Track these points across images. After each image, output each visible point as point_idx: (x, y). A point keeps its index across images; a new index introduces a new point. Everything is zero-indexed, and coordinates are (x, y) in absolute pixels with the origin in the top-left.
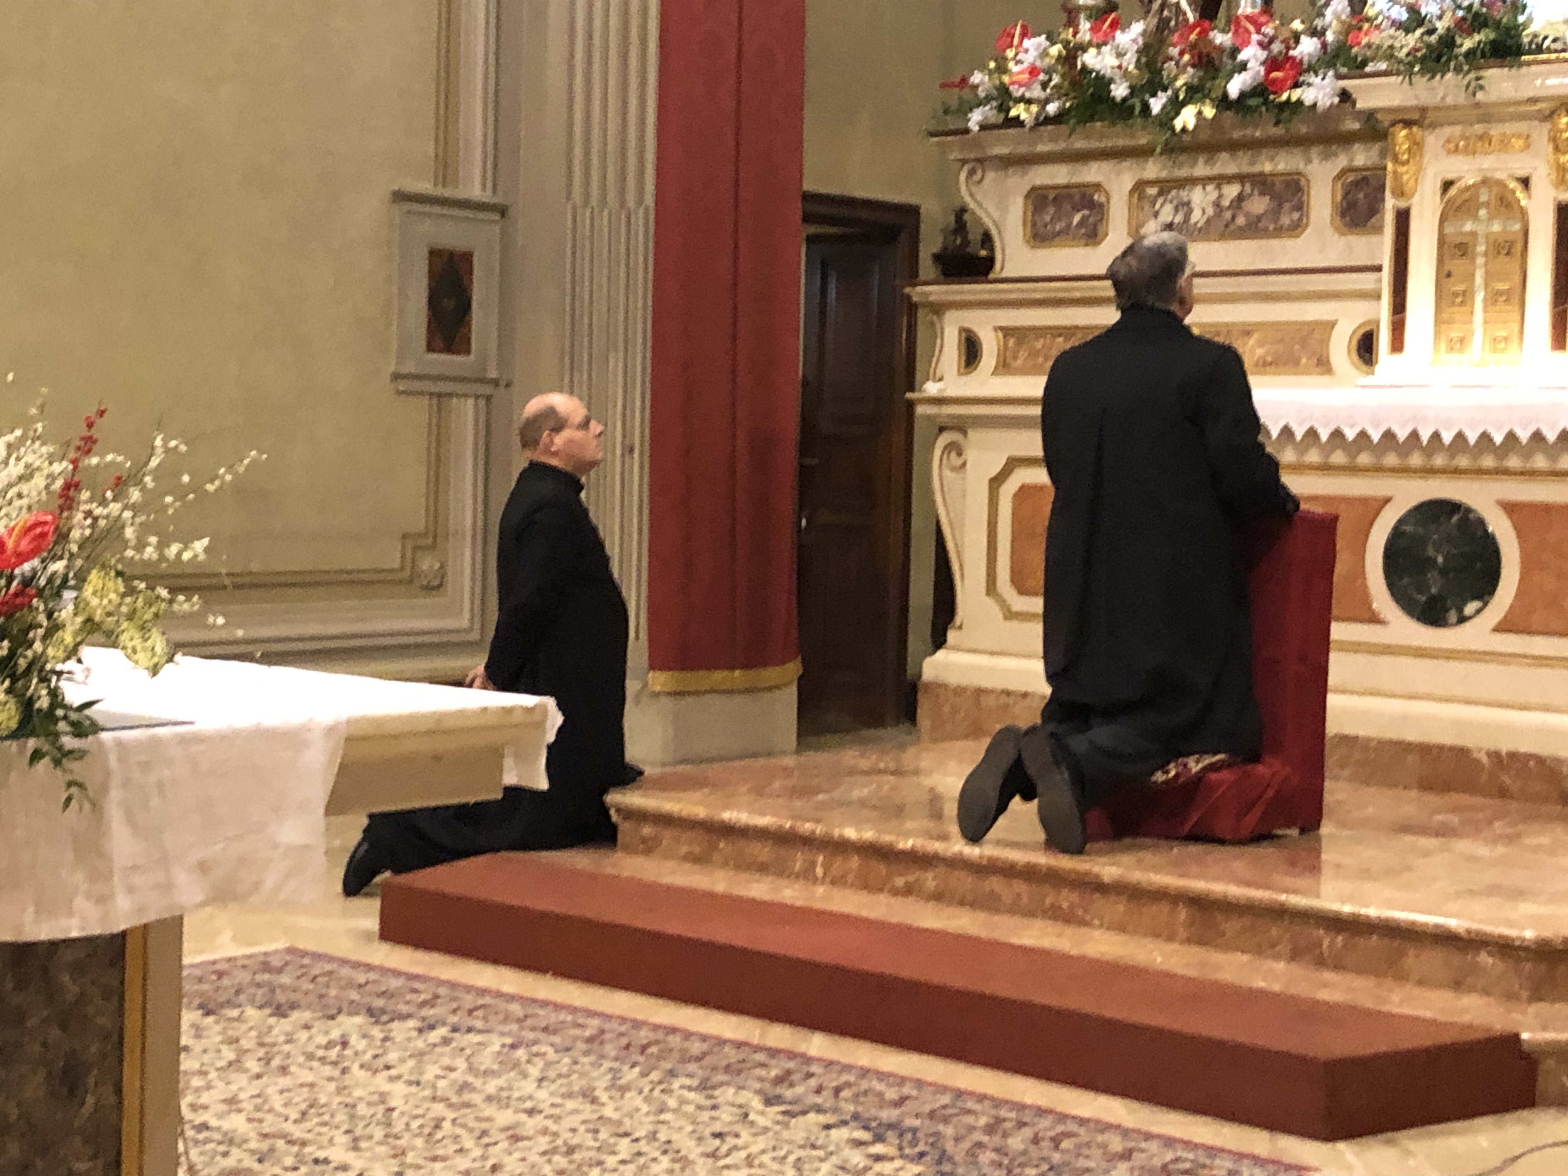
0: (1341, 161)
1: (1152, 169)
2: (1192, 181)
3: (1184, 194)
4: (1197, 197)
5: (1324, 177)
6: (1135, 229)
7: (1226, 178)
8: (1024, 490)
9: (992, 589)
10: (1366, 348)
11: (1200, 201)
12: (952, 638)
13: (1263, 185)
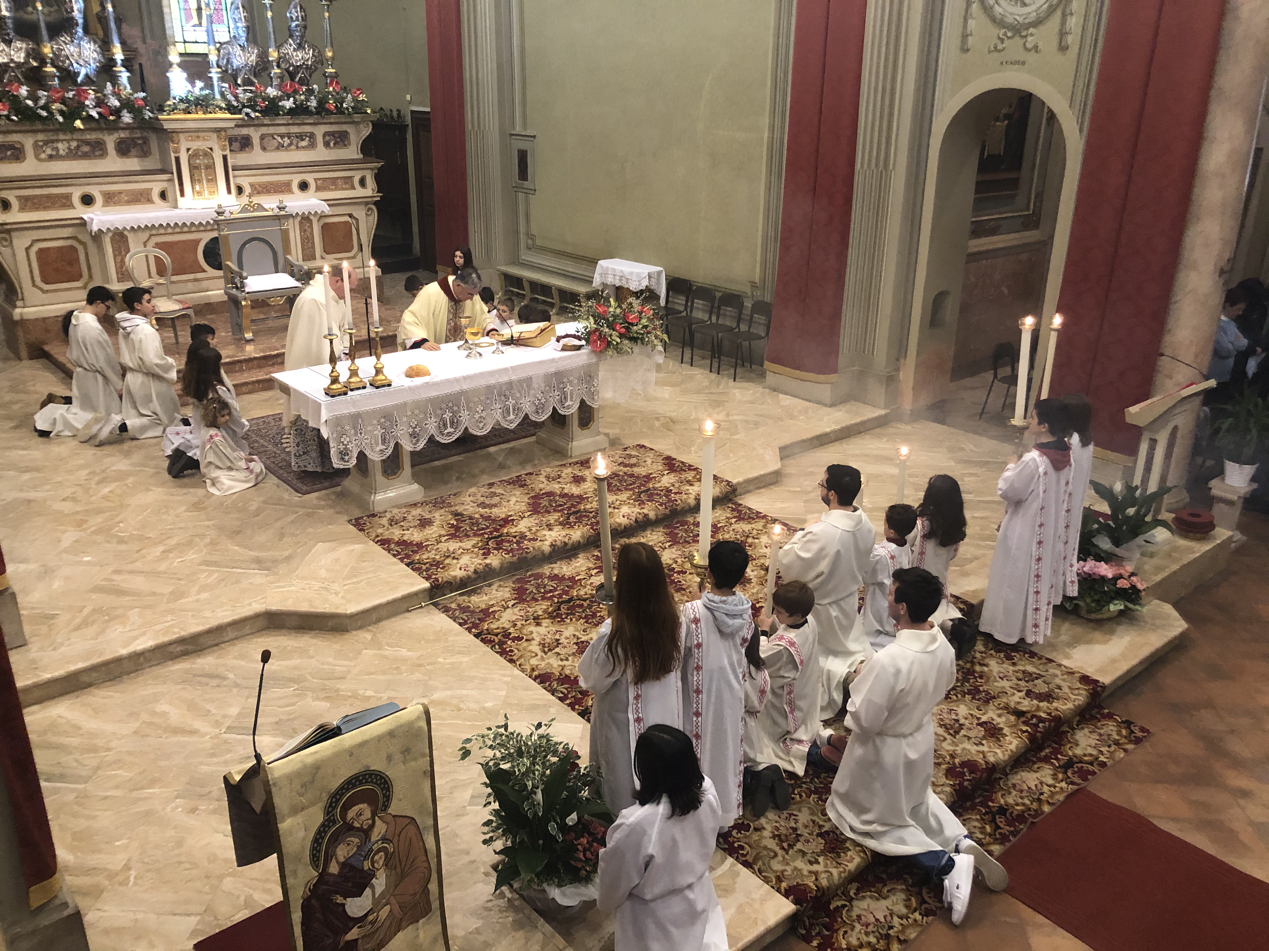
0: (117, 135)
1: (41, 137)
2: (58, 141)
3: (55, 145)
4: (60, 145)
5: (110, 141)
6: (37, 157)
7: (72, 140)
8: (41, 251)
9: (34, 284)
10: (163, 195)
11: (62, 147)
12: (19, 303)
13: (87, 143)
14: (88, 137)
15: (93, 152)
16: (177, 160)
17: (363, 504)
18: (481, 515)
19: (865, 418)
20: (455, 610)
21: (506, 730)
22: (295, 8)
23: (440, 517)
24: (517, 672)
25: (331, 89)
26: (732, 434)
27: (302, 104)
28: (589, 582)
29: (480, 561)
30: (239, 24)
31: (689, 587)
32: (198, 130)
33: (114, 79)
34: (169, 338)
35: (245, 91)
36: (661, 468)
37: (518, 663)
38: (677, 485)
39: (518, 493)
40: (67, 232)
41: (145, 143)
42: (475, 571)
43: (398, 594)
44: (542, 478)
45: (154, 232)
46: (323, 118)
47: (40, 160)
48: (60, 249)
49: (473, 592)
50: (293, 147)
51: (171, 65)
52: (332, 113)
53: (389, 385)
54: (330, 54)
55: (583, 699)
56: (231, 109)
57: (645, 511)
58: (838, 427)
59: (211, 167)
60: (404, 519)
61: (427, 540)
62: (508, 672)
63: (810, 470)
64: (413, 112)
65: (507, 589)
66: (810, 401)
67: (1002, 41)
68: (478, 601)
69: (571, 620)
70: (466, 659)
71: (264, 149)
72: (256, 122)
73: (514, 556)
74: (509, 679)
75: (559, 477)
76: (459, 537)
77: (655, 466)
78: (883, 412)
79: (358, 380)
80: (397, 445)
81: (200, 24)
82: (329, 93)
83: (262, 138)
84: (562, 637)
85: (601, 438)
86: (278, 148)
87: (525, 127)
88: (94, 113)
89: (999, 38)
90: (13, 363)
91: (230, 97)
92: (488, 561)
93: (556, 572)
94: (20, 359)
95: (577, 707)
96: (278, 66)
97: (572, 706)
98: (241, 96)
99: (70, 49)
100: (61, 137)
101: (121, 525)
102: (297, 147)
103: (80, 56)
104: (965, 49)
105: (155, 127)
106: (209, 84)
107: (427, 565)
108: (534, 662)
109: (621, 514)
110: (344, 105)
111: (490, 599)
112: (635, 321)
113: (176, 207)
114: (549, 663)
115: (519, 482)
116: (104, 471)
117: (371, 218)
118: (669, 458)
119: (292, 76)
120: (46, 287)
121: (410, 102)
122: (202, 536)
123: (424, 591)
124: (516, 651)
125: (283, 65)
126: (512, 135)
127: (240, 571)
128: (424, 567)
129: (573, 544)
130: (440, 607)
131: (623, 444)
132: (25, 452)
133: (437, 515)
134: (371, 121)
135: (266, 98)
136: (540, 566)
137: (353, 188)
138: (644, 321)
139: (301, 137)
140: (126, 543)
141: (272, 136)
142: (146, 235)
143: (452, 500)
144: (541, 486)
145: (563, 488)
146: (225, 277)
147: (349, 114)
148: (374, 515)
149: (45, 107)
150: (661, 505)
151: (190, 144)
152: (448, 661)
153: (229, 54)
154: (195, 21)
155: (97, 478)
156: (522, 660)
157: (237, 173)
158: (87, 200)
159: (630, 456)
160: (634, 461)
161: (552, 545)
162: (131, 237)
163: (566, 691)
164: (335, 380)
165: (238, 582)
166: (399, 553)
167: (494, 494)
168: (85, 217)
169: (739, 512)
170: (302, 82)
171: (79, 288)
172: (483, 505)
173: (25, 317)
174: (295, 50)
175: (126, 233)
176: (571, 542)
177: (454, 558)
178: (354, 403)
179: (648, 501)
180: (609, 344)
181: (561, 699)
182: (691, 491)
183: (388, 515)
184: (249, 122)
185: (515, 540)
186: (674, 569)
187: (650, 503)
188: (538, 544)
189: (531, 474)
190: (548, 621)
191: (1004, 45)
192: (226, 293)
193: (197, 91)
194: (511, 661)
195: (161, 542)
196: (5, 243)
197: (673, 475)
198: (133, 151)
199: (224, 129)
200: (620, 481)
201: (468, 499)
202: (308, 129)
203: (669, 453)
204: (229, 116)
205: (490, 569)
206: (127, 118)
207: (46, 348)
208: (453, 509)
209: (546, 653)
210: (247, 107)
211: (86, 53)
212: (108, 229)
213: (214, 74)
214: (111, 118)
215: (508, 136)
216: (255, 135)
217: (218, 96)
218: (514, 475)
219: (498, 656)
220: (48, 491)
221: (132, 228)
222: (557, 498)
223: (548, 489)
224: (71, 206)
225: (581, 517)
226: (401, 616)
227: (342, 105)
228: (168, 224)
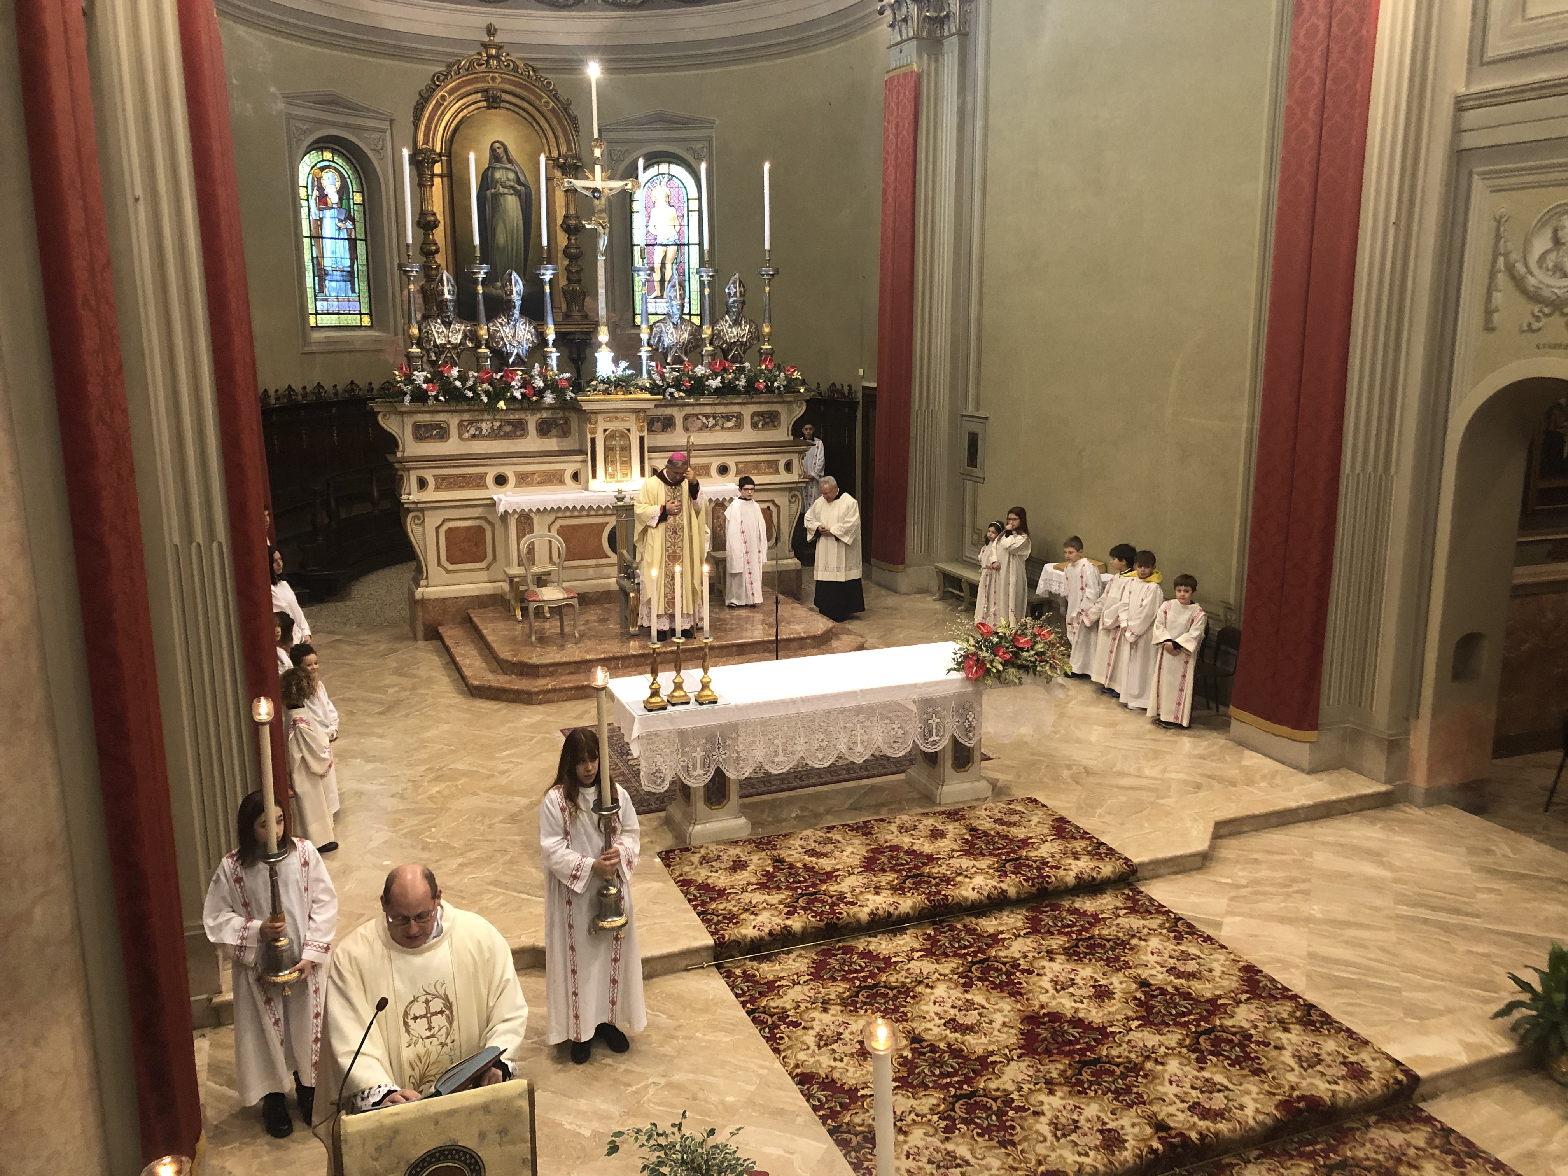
0: (538, 416)
1: (466, 416)
2: (482, 421)
3: (479, 425)
4: (484, 426)
5: (532, 421)
6: (460, 436)
7: (495, 420)
8: (450, 529)
9: (439, 564)
10: (576, 477)
11: (485, 427)
12: (423, 582)
13: (509, 422)
14: (512, 417)
15: (515, 431)
16: (593, 441)
17: (680, 836)
18: (805, 865)
19: (1354, 794)
20: (738, 977)
21: (680, 1129)
22: (734, 283)
23: (758, 861)
24: (778, 1065)
25: (763, 367)
26: (1158, 798)
27: (730, 382)
28: (906, 967)
29: (780, 921)
30: (674, 302)
31: (1030, 991)
32: (617, 411)
33: (544, 361)
34: (556, 627)
35: (673, 370)
36: (1046, 831)
37: (783, 1054)
38: (1057, 857)
39: (857, 842)
40: (477, 512)
41: (566, 423)
42: (771, 933)
43: (676, 948)
44: (894, 828)
45: (560, 515)
46: (752, 398)
47: (463, 440)
48: (468, 528)
49: (768, 958)
50: (718, 428)
51: (600, 345)
52: (762, 393)
53: (715, 702)
54: (767, 330)
55: (840, 1113)
56: (654, 389)
57: (1004, 886)
58: (1311, 803)
59: (626, 449)
60: (719, 857)
61: (732, 887)
62: (767, 1064)
63: (1255, 856)
64: (864, 388)
65: (806, 961)
66: (1283, 763)
67: (1538, 319)
68: (767, 970)
69: (866, 1011)
70: (727, 1039)
71: (686, 429)
72: (680, 401)
73: (821, 920)
74: (764, 1072)
75: (915, 828)
76: (769, 888)
77: (1039, 829)
78: (1383, 788)
79: (682, 693)
80: (719, 773)
81: (662, 296)
82: (761, 371)
83: (686, 418)
84: (847, 1031)
85: (983, 784)
86: (701, 429)
87: (977, 407)
88: (518, 394)
89: (1534, 316)
90: (409, 643)
91: (656, 376)
92: (788, 922)
93: (871, 948)
94: (415, 639)
95: (829, 1121)
96: (711, 344)
97: (824, 1119)
98: (667, 375)
99: (506, 331)
100: (486, 417)
101: (433, 830)
102: (722, 428)
103: (514, 337)
104: (1489, 328)
105: (574, 407)
106: (635, 364)
107: (720, 918)
108: (802, 1056)
109: (971, 885)
110: (776, 384)
111: (782, 970)
112: (1026, 647)
113: (587, 489)
114: (818, 1061)
115: (864, 830)
116: (441, 769)
117: (794, 506)
118: (1062, 821)
119: (725, 353)
120: (451, 567)
121: (863, 377)
122: (504, 852)
123: (707, 948)
124: (787, 1039)
125: (716, 343)
126: (963, 416)
127: (525, 896)
128: (715, 919)
129: (899, 916)
130: (723, 970)
131: (1009, 795)
132: (379, 740)
133: (755, 858)
134: (807, 401)
135: (694, 377)
136: (857, 938)
137: (777, 472)
138: (1039, 647)
139: (727, 417)
140: (430, 850)
141: (697, 416)
142: (552, 518)
143: (778, 843)
144: (889, 837)
145: (913, 844)
146: (619, 565)
147: (780, 393)
148: (687, 850)
149: (472, 389)
150: (1027, 881)
151: (607, 425)
152: (706, 1038)
153: (661, 332)
154: (657, 293)
155: (432, 776)
156: (790, 1052)
157: (653, 455)
158: (501, 480)
159: (1014, 812)
160: (1015, 818)
161: (872, 914)
162: (536, 519)
163: (824, 1099)
164: (655, 693)
165: (519, 909)
166: (696, 898)
167: (830, 841)
168: (495, 498)
169: (1135, 901)
170: (735, 359)
171: (481, 569)
172: (812, 853)
173: (426, 597)
174: (730, 326)
175: (532, 515)
176: (897, 912)
177: (753, 913)
178: (672, 719)
179: (1013, 873)
180: (988, 671)
181: (815, 1109)
182: (1073, 867)
183: (703, 851)
184: (673, 402)
185: (830, 901)
186: (1019, 965)
187: (1013, 876)
188: (856, 909)
189: (882, 820)
190: (839, 1008)
191: (1540, 324)
192: (618, 583)
193: (620, 371)
194: (777, 1051)
195: (462, 854)
196: (417, 522)
197: (1058, 842)
198: (554, 432)
199: (644, 410)
200: (988, 843)
201: (798, 842)
202: (736, 409)
203: (1064, 814)
204: (649, 396)
205: (789, 932)
206: (549, 398)
207: (441, 630)
208: (776, 853)
209: (819, 1047)
210: (672, 386)
211: (521, 335)
212: (515, 511)
213: (644, 352)
214: (534, 398)
215: (957, 417)
216: (678, 415)
217: (645, 375)
218: (861, 820)
219: (764, 1041)
220: (382, 784)
221: (538, 510)
222: (902, 855)
223: (896, 842)
224: (484, 486)
225: (920, 883)
226: (678, 974)
227: (772, 383)
228: (574, 507)
